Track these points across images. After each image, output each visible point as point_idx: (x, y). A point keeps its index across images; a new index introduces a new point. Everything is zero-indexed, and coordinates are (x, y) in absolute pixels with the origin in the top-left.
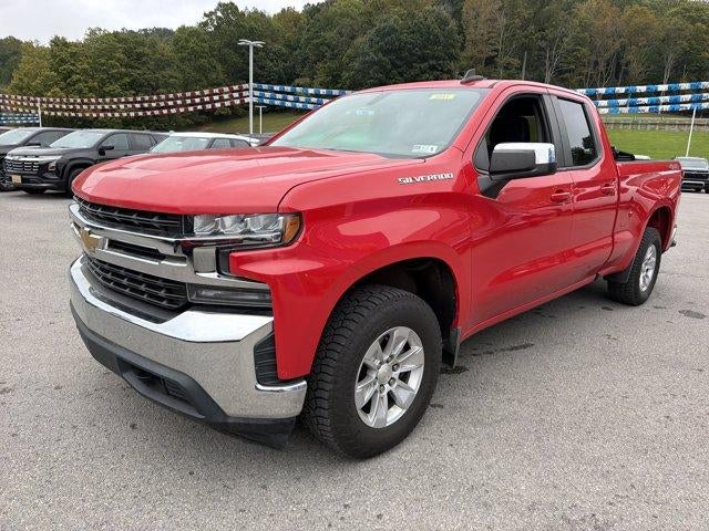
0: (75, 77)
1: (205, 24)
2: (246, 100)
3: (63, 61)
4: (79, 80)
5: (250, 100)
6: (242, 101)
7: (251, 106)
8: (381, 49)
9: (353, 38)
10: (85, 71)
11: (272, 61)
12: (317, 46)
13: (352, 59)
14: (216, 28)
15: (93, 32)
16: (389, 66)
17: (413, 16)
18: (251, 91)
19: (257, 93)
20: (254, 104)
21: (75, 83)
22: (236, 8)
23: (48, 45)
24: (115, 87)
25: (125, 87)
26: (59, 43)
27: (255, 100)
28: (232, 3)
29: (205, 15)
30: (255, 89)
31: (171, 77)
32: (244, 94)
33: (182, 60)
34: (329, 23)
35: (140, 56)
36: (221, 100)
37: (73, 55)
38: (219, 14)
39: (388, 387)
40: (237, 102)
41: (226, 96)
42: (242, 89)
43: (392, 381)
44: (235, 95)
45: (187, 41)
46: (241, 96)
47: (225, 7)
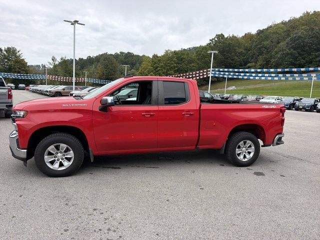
0: (158, 69)
1: (210, 44)
2: (209, 75)
3: (155, 63)
4: (160, 70)
5: (210, 75)
6: (207, 76)
7: (210, 77)
8: (292, 47)
9: (278, 43)
10: (162, 66)
11: (237, 56)
12: (260, 48)
13: (277, 53)
14: (214, 45)
15: (167, 52)
16: (297, 55)
17: (313, 29)
18: (211, 71)
19: (213, 72)
20: (212, 77)
21: (158, 71)
22: (224, 36)
23: (151, 57)
24: (172, 72)
25: (175, 72)
26: (155, 56)
27: (212, 75)
28: (222, 34)
29: (210, 40)
31: (193, 66)
32: (208, 73)
33: (198, 59)
34: (267, 38)
35: (182, 59)
36: (199, 76)
37: (159, 60)
38: (216, 39)
39: (60, 160)
40: (205, 76)
41: (201, 74)
42: (208, 71)
43: (62, 159)
44: (205, 73)
45: (201, 51)
46: (207, 74)
47: (218, 36)
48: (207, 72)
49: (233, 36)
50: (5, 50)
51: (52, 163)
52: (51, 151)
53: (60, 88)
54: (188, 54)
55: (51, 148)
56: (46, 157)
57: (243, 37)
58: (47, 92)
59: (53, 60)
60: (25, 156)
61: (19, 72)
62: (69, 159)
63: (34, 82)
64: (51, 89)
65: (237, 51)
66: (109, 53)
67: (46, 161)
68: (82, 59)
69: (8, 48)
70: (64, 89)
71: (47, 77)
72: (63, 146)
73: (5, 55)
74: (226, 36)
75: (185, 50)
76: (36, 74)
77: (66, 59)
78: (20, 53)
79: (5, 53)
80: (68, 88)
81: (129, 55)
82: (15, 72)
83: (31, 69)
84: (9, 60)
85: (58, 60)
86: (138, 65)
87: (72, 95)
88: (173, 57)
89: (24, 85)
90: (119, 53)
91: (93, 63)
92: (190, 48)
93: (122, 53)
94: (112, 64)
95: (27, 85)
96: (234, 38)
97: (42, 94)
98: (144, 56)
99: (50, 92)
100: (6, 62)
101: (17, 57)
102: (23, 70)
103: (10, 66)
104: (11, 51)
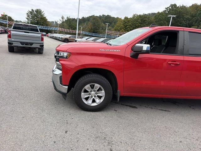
0: (128, 27)
1: (165, 11)
3: (126, 23)
4: (128, 28)
10: (130, 25)
14: (168, 12)
15: (134, 15)
22: (176, 5)
26: (126, 18)
28: (175, 4)
29: (166, 8)
35: (144, 21)
37: (128, 21)
38: (170, 8)
39: (93, 97)
43: (95, 96)
45: (159, 16)
47: (172, 6)
49: (183, 6)
50: (35, 11)
51: (87, 99)
52: (87, 89)
53: (68, 36)
54: (149, 18)
55: (87, 87)
56: (83, 94)
57: (190, 7)
58: (60, 38)
59: (62, 18)
60: (66, 91)
61: (43, 25)
62: (100, 97)
63: (50, 32)
64: (62, 37)
65: (185, 17)
67: (82, 97)
69: (37, 10)
70: (70, 37)
71: (58, 29)
72: (97, 86)
73: (35, 14)
74: (177, 6)
75: (146, 14)
76: (52, 26)
77: (70, 18)
78: (44, 13)
80: (72, 37)
81: (108, 17)
82: (41, 25)
83: (49, 23)
84: (37, 17)
85: (66, 18)
86: (113, 24)
87: (76, 41)
88: (138, 19)
89: (45, 33)
90: (101, 15)
91: (85, 22)
92: (149, 14)
93: (103, 15)
94: (98, 22)
95: (47, 33)
96: (183, 8)
97: (56, 39)
98: (118, 18)
99: (62, 38)
100: (36, 18)
101: (42, 16)
102: (45, 24)
103: (38, 21)
104: (39, 12)
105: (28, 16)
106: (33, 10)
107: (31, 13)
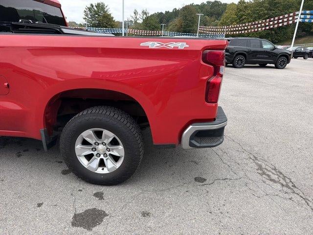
0: (244, 17)
2: (296, 21)
3: (241, 10)
4: (245, 19)
5: (298, 21)
6: (293, 22)
10: (248, 14)
18: (299, 15)
19: (302, 16)
21: (243, 20)
27: (301, 20)
30: (302, 14)
32: (296, 17)
37: (246, 7)
40: (291, 22)
41: (285, 20)
42: (295, 15)
44: (291, 18)
46: (294, 19)
48: (293, 17)
59: (135, 13)
66: (195, 4)
68: (169, 12)
69: (98, 4)
71: (128, 31)
73: (95, 11)
78: (108, 8)
79: (96, 8)
81: (216, 4)
83: (116, 23)
84: (98, 15)
85: (140, 13)
90: (205, 2)
93: (208, 2)
100: (97, 17)
101: (105, 12)
102: (109, 25)
103: (99, 21)
104: (101, 7)
105: (87, 15)
106: (92, 5)
107: (90, 9)
